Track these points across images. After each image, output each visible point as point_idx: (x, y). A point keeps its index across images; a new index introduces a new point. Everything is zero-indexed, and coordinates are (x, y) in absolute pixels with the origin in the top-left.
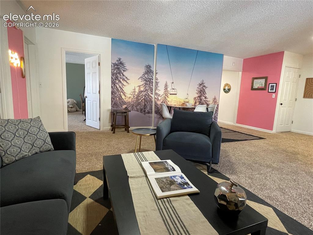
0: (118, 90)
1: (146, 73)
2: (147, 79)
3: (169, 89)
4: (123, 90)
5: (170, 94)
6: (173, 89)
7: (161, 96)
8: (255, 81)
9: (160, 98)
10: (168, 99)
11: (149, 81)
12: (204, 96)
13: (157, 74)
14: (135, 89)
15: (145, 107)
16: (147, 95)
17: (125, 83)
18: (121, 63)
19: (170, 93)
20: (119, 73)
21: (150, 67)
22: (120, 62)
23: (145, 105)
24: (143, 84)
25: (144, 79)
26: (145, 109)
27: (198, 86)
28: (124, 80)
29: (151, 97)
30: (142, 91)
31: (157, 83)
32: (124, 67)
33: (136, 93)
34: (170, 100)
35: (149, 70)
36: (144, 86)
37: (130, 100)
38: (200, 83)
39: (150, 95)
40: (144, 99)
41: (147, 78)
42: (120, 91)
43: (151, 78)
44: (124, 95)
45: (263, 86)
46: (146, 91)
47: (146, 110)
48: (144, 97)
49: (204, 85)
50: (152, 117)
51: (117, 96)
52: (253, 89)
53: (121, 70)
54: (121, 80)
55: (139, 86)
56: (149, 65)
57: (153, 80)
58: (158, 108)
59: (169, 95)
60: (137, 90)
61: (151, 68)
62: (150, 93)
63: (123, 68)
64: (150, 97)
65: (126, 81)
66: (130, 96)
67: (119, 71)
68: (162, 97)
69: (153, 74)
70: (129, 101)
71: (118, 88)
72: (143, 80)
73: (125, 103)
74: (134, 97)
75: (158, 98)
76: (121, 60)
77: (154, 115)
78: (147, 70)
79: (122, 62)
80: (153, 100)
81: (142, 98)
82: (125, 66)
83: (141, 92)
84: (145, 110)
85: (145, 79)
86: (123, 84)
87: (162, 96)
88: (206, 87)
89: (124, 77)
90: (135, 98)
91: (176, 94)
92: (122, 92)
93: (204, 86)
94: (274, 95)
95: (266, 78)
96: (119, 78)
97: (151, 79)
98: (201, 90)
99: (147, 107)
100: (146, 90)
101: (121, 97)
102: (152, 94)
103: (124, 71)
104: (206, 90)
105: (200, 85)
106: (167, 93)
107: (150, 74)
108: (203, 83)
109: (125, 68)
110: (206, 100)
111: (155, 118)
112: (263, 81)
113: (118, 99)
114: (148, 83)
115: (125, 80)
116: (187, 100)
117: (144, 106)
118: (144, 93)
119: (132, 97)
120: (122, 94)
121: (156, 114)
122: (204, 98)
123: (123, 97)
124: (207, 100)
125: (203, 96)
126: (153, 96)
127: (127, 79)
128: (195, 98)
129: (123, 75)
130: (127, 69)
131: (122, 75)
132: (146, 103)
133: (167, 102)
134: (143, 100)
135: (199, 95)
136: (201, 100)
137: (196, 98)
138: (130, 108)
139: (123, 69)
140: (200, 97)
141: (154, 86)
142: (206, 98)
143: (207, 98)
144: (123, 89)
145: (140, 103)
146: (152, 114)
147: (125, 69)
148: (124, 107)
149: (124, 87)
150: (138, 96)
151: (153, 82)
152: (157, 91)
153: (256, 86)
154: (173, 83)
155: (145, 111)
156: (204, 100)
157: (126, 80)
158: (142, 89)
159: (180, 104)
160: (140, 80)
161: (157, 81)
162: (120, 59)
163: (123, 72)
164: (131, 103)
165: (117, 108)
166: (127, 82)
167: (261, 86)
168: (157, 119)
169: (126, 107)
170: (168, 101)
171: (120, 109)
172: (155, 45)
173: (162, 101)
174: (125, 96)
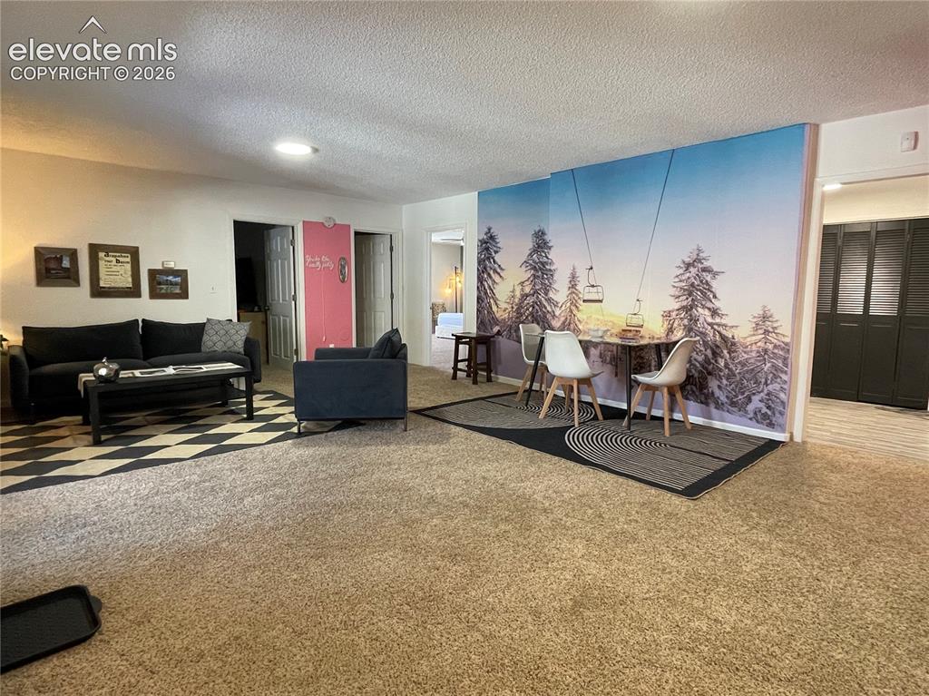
1: (534, 251)
2: (537, 264)
3: (581, 287)
4: (494, 294)
6: (593, 286)
7: (560, 305)
9: (557, 312)
10: (579, 315)
11: (541, 269)
14: (513, 291)
16: (538, 305)
17: (497, 278)
18: (491, 237)
19: (585, 298)
20: (488, 258)
21: (543, 233)
22: (489, 235)
24: (529, 278)
25: (531, 265)
27: (681, 271)
30: (527, 295)
33: (517, 300)
34: (585, 317)
35: (541, 244)
36: (532, 281)
38: (687, 260)
39: (544, 305)
40: (531, 313)
41: (538, 261)
42: (489, 296)
44: (497, 304)
46: (535, 295)
48: (531, 309)
49: (706, 264)
51: (485, 306)
53: (491, 250)
54: (491, 272)
55: (522, 283)
56: (542, 229)
59: (582, 302)
60: (518, 294)
61: (546, 237)
62: (543, 299)
64: (544, 309)
65: (499, 274)
66: (506, 306)
67: (489, 254)
70: (504, 317)
71: (486, 290)
72: (529, 268)
73: (496, 322)
74: (512, 308)
75: (554, 311)
76: (492, 231)
78: (537, 244)
79: (493, 235)
81: (527, 312)
82: (497, 241)
83: (524, 296)
85: (534, 264)
86: (494, 281)
87: (564, 306)
88: (715, 274)
89: (496, 266)
90: (514, 310)
91: (601, 301)
92: (493, 298)
96: (488, 269)
97: (545, 262)
98: (692, 285)
100: (535, 292)
101: (491, 308)
103: (496, 252)
104: (714, 284)
105: (688, 266)
106: (576, 298)
107: (543, 252)
109: (499, 245)
113: (486, 312)
114: (540, 273)
115: (497, 272)
118: (530, 300)
119: (509, 307)
120: (491, 300)
122: (707, 312)
123: (494, 308)
124: (723, 322)
127: (501, 269)
128: (667, 315)
130: (500, 248)
131: (492, 261)
134: (529, 315)
135: (685, 303)
136: (694, 320)
138: (505, 333)
139: (494, 248)
140: (688, 309)
144: (494, 291)
149: (495, 286)
150: (520, 306)
152: (551, 292)
154: (591, 268)
156: (710, 320)
158: (527, 290)
160: (524, 268)
161: (553, 268)
162: (490, 229)
163: (493, 253)
164: (508, 321)
165: (485, 331)
166: (501, 276)
170: (579, 321)
171: (489, 334)
173: (563, 319)
174: (497, 307)
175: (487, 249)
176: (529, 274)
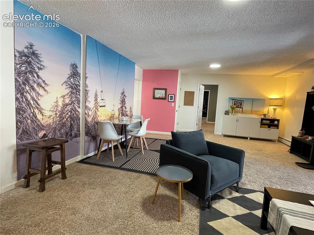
1: (71, 76)
2: (73, 85)
5: (100, 106)
6: (103, 100)
7: (91, 110)
8: (156, 91)
9: (90, 113)
10: (98, 113)
14: (57, 102)
15: (71, 128)
17: (41, 91)
21: (76, 67)
23: (71, 125)
24: (68, 93)
25: (69, 85)
26: (71, 131)
27: (121, 95)
31: (86, 92)
33: (59, 108)
35: (75, 72)
38: (122, 92)
40: (70, 116)
45: (164, 96)
46: (72, 104)
52: (154, 98)
54: (35, 86)
56: (75, 63)
61: (78, 69)
65: (43, 88)
76: (34, 48)
81: (67, 116)
82: (41, 60)
83: (65, 105)
84: (72, 134)
86: (39, 94)
89: (40, 80)
90: (57, 116)
91: (105, 106)
93: (124, 95)
94: (173, 104)
95: (166, 90)
96: (31, 82)
97: (78, 85)
101: (36, 117)
102: (79, 107)
103: (40, 69)
104: (125, 100)
106: (97, 105)
107: (76, 78)
112: (163, 92)
113: (29, 121)
114: (75, 91)
116: (113, 113)
119: (53, 114)
122: (124, 108)
124: (126, 110)
127: (46, 84)
133: (98, 117)
135: (121, 106)
137: (120, 109)
150: (62, 112)
153: (157, 96)
157: (43, 85)
158: (67, 101)
159: (108, 118)
160: (64, 86)
161: (87, 89)
162: (31, 46)
166: (45, 90)
174: (43, 115)
175: (29, 63)
176: (68, 91)
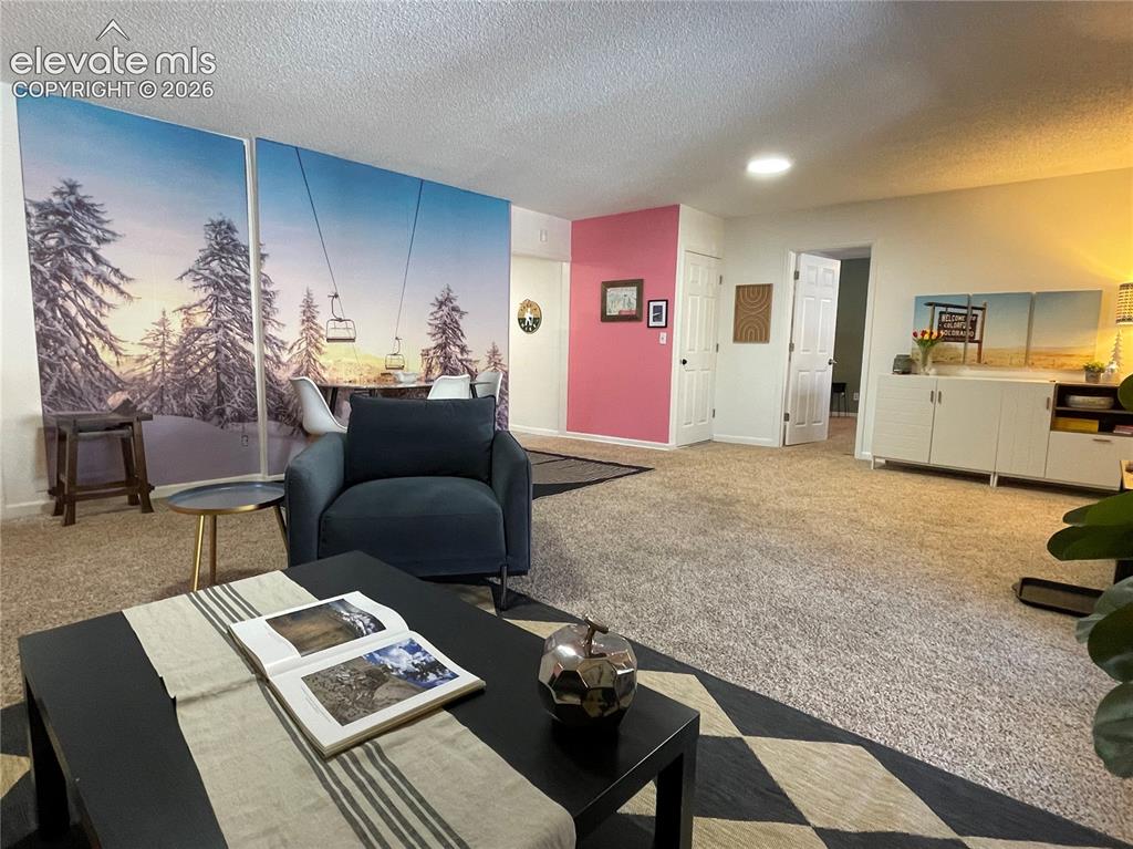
0: (72, 324)
1: (212, 254)
2: (221, 277)
3: (321, 320)
4: (99, 325)
5: (328, 340)
6: (340, 320)
7: (288, 347)
8: (610, 291)
9: (285, 357)
10: (322, 360)
11: (229, 287)
12: (458, 342)
13: (266, 259)
14: (163, 322)
15: (220, 395)
16: (227, 348)
17: (109, 295)
18: (80, 204)
19: (330, 336)
20: (75, 250)
21: (230, 228)
22: (72, 198)
23: (220, 386)
24: (204, 301)
25: (206, 278)
26: (221, 402)
27: (436, 309)
28: (100, 279)
29: (245, 352)
30: (201, 331)
31: (267, 298)
32: (102, 222)
33: (174, 340)
34: (331, 361)
35: (225, 243)
36: (211, 307)
37: (145, 370)
38: (440, 298)
39: (241, 347)
40: (215, 363)
41: (222, 273)
42: (84, 332)
43: (240, 274)
44: (112, 347)
45: (634, 307)
46: (221, 331)
47: (228, 410)
48: (211, 355)
49: (455, 303)
50: (256, 436)
51: (71, 352)
52: (605, 318)
53: (84, 234)
54: (89, 282)
55: (186, 309)
56: (226, 219)
57: (247, 282)
58: (281, 396)
59: (324, 342)
60: (176, 326)
61: (236, 236)
62: (238, 337)
63: (93, 226)
64: (241, 354)
65: (115, 286)
66: (143, 351)
67: (77, 240)
68: (295, 350)
69: (248, 257)
70: (137, 373)
71: (73, 319)
72: (202, 282)
73: (117, 384)
74: (163, 354)
75: (277, 357)
76: (81, 192)
77: (263, 425)
78: (218, 244)
79: (86, 201)
80: (256, 365)
81: (205, 360)
82: (104, 217)
83: (194, 333)
84: (224, 410)
85: (213, 277)
86: (101, 301)
87: (296, 347)
88: (462, 313)
89: (104, 268)
90: (168, 358)
91: (353, 340)
92: (100, 336)
93: (454, 309)
94: (663, 335)
95: (639, 284)
96: (75, 273)
97: (239, 277)
98: (445, 323)
99: (228, 393)
100: (219, 326)
101: (96, 357)
102: (250, 340)
103: (100, 240)
104: (461, 322)
105: (441, 304)
106: (317, 336)
107: (233, 259)
108: (449, 299)
109: (106, 226)
110: (465, 356)
111: (270, 436)
112: (632, 292)
113: (76, 366)
114: (229, 294)
115: (108, 283)
116: (396, 362)
117: (218, 391)
118: (212, 340)
119: (154, 354)
120: (96, 342)
121: (276, 419)
122: (457, 350)
123: (107, 357)
124: (470, 357)
125: (455, 345)
126: (254, 348)
127: (123, 277)
128: (425, 353)
129: (97, 259)
130: (114, 234)
131: (89, 257)
132: (224, 379)
133: (320, 370)
134: (207, 365)
135: (440, 341)
136: (448, 357)
137: (431, 353)
138: (147, 403)
139: (94, 231)
140: (442, 347)
141: (254, 308)
142: (463, 349)
143: (467, 352)
144: (103, 321)
145: (198, 380)
146: (256, 421)
147: (108, 232)
148: (115, 399)
149: (105, 311)
150: (183, 350)
151: (249, 293)
152: (269, 327)
153: (613, 310)
154: (336, 296)
155: (221, 413)
156: (460, 356)
157: (115, 280)
158: (201, 321)
159: (372, 377)
160: (188, 282)
161: (268, 289)
162: (72, 188)
163: (94, 244)
164: (152, 381)
165: (74, 408)
166: (122, 293)
167: (627, 308)
168: (279, 442)
169: (127, 402)
170: (323, 367)
171: (94, 411)
172: (246, 142)
173: (295, 367)
174: (117, 353)
175: (69, 229)
